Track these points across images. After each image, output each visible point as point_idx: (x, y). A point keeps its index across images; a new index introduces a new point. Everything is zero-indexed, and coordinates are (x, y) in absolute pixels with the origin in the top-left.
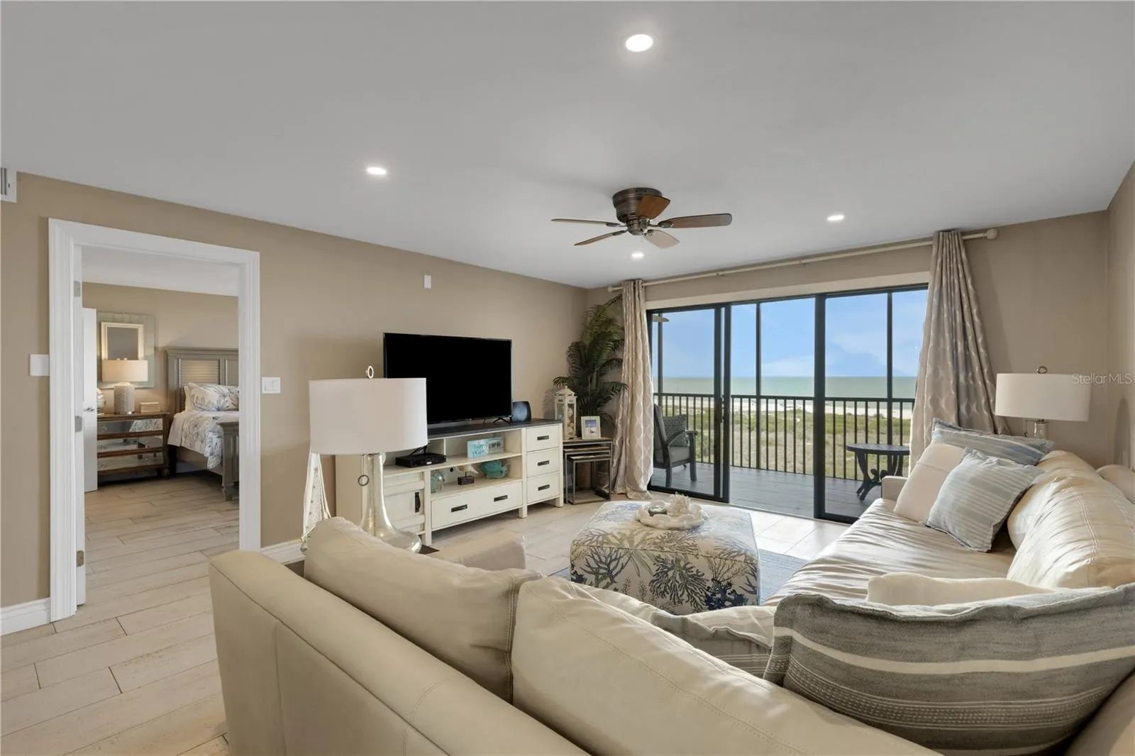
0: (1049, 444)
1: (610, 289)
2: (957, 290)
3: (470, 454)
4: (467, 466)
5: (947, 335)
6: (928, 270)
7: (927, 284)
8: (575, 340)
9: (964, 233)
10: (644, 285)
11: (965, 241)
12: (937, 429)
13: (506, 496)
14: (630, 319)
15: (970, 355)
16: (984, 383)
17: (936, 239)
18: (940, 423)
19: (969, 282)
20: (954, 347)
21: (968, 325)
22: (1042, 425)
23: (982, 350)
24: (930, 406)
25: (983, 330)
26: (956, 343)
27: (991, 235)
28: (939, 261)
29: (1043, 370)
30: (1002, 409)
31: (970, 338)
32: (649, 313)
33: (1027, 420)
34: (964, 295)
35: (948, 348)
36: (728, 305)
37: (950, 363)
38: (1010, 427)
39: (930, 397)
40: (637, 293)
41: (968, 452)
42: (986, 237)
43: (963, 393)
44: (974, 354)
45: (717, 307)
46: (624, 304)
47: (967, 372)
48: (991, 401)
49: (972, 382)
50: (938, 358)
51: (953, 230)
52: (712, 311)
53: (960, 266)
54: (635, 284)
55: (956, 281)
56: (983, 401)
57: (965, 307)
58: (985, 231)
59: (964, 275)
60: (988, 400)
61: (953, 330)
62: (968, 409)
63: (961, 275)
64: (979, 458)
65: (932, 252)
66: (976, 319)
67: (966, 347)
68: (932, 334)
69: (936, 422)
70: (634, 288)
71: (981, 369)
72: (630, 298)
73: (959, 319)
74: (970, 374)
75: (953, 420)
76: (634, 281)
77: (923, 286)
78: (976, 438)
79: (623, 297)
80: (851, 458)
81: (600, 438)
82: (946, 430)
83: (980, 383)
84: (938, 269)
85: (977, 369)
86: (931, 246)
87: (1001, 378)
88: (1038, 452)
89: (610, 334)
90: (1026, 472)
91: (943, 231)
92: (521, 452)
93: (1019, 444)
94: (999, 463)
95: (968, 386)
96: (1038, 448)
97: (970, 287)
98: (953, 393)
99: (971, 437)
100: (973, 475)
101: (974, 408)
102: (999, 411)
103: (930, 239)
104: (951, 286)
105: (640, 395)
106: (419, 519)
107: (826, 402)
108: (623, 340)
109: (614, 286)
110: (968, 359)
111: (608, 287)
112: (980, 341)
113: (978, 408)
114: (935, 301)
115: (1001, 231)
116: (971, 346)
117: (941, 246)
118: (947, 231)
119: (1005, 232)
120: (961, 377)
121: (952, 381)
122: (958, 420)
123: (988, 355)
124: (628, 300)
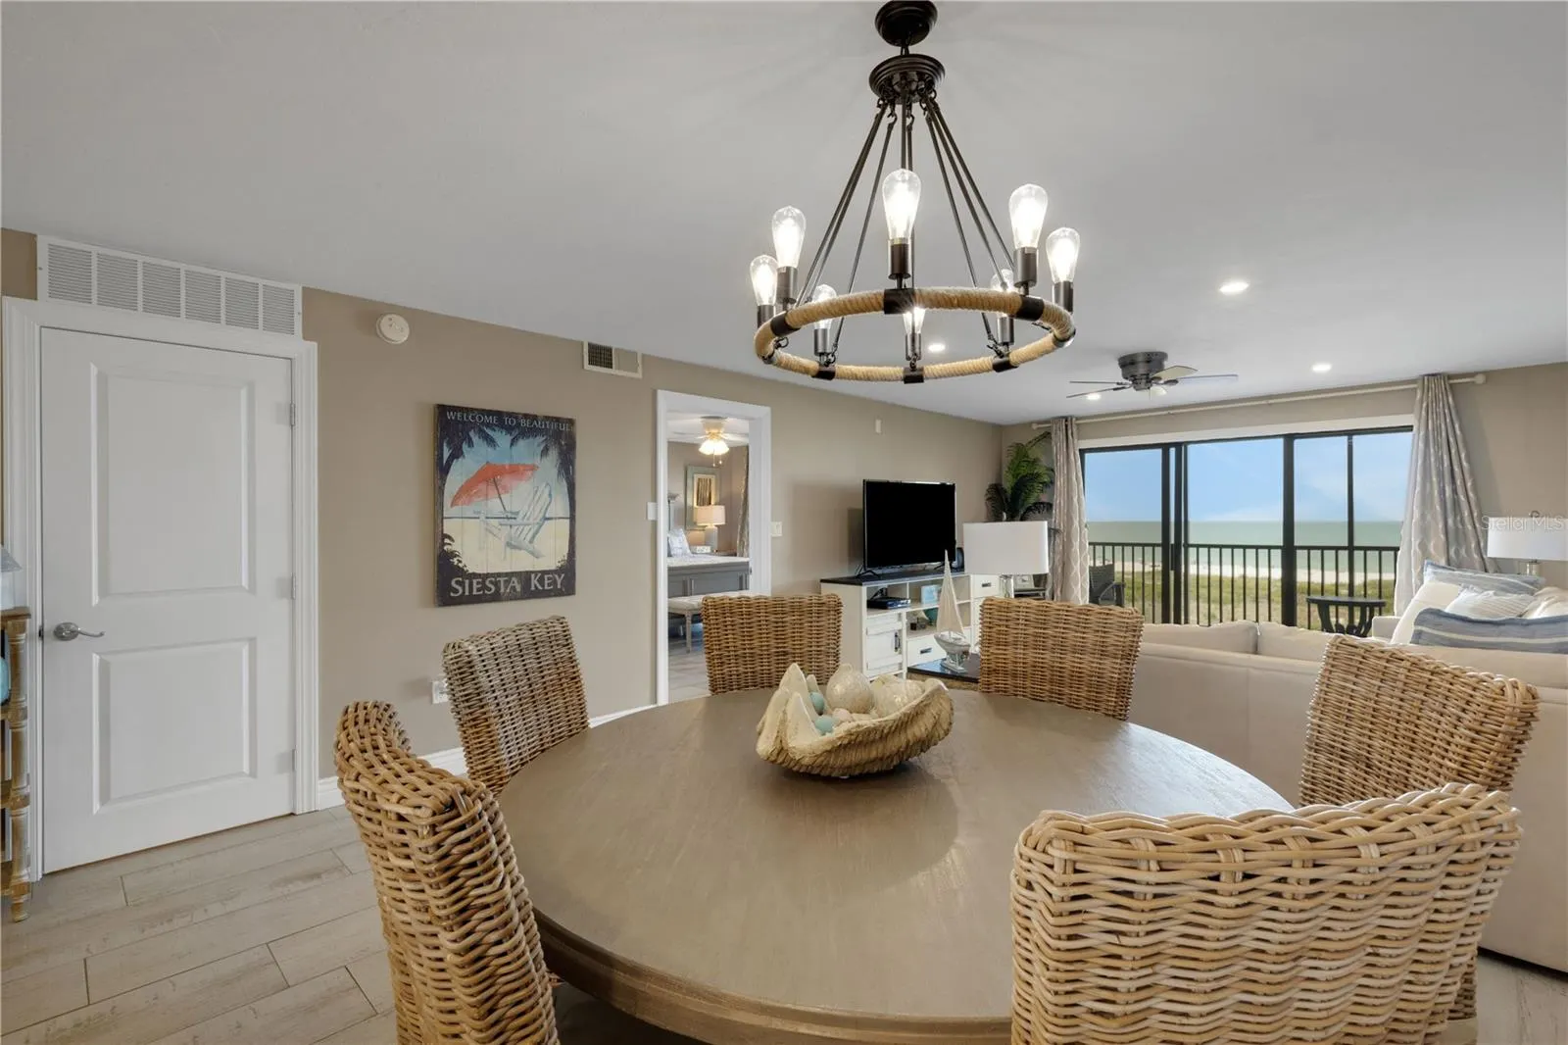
0: (1542, 580)
1: (1035, 427)
2: (1444, 434)
3: (924, 600)
4: (919, 611)
5: (1434, 479)
6: (1412, 413)
7: (1412, 426)
8: (994, 482)
9: (1450, 377)
10: (1078, 422)
11: (1451, 385)
12: (1429, 570)
13: (930, 649)
14: (1062, 459)
15: (1459, 498)
16: (1475, 527)
17: (1420, 382)
18: (1432, 564)
19: (1457, 426)
20: (1442, 492)
21: (1457, 469)
22: (1534, 566)
23: (1471, 495)
24: (1418, 550)
25: (1472, 474)
26: (1444, 487)
27: (1479, 379)
28: (1424, 405)
29: (1536, 514)
30: (1493, 551)
31: (1459, 482)
32: (1082, 452)
33: (1520, 561)
34: (1451, 440)
35: (1436, 493)
36: (1178, 445)
37: (1438, 508)
38: (1501, 566)
39: (1417, 542)
40: (1070, 432)
41: (1464, 587)
42: (1473, 382)
43: (1454, 537)
44: (1462, 498)
45: (1165, 447)
46: (1053, 443)
47: (1455, 516)
48: (1482, 544)
49: (1460, 526)
50: (1425, 500)
51: (1440, 374)
52: (1159, 451)
53: (1446, 411)
54: (1066, 421)
55: (1443, 426)
56: (1473, 545)
57: (1453, 451)
58: (1472, 375)
59: (1452, 420)
60: (1478, 543)
61: (1441, 475)
62: (1457, 552)
63: (1448, 420)
64: (1475, 591)
65: (1416, 397)
66: (1465, 464)
67: (1455, 491)
68: (1419, 479)
69: (1428, 564)
70: (1066, 426)
71: (1471, 513)
72: (1062, 435)
73: (1446, 463)
74: (1459, 518)
75: (1443, 562)
76: (1066, 419)
77: (1409, 428)
78: (1471, 577)
79: (1053, 435)
80: (1315, 608)
81: (1033, 587)
82: (1440, 571)
83: (1470, 527)
84: (1424, 413)
85: (1466, 514)
86: (1415, 389)
87: (1492, 521)
88: (1531, 587)
89: (1038, 475)
90: (1521, 600)
91: (1429, 375)
92: (969, 598)
93: (1512, 580)
94: (1495, 594)
95: (1457, 529)
96: (1532, 584)
97: (1458, 432)
98: (1442, 537)
99: (1465, 576)
100: (1471, 606)
101: (1463, 552)
102: (1491, 553)
103: (1414, 382)
104: (1437, 429)
105: (1076, 541)
106: (898, 659)
108: (1052, 482)
109: (1039, 423)
110: (1456, 503)
111: (1031, 423)
112: (1469, 484)
113: (1468, 551)
114: (1421, 445)
115: (1490, 375)
116: (1460, 490)
117: (1426, 390)
118: (1433, 375)
119: (1493, 377)
120: (1450, 521)
121: (1441, 525)
122: (1449, 561)
123: (1478, 500)
124: (1058, 438)
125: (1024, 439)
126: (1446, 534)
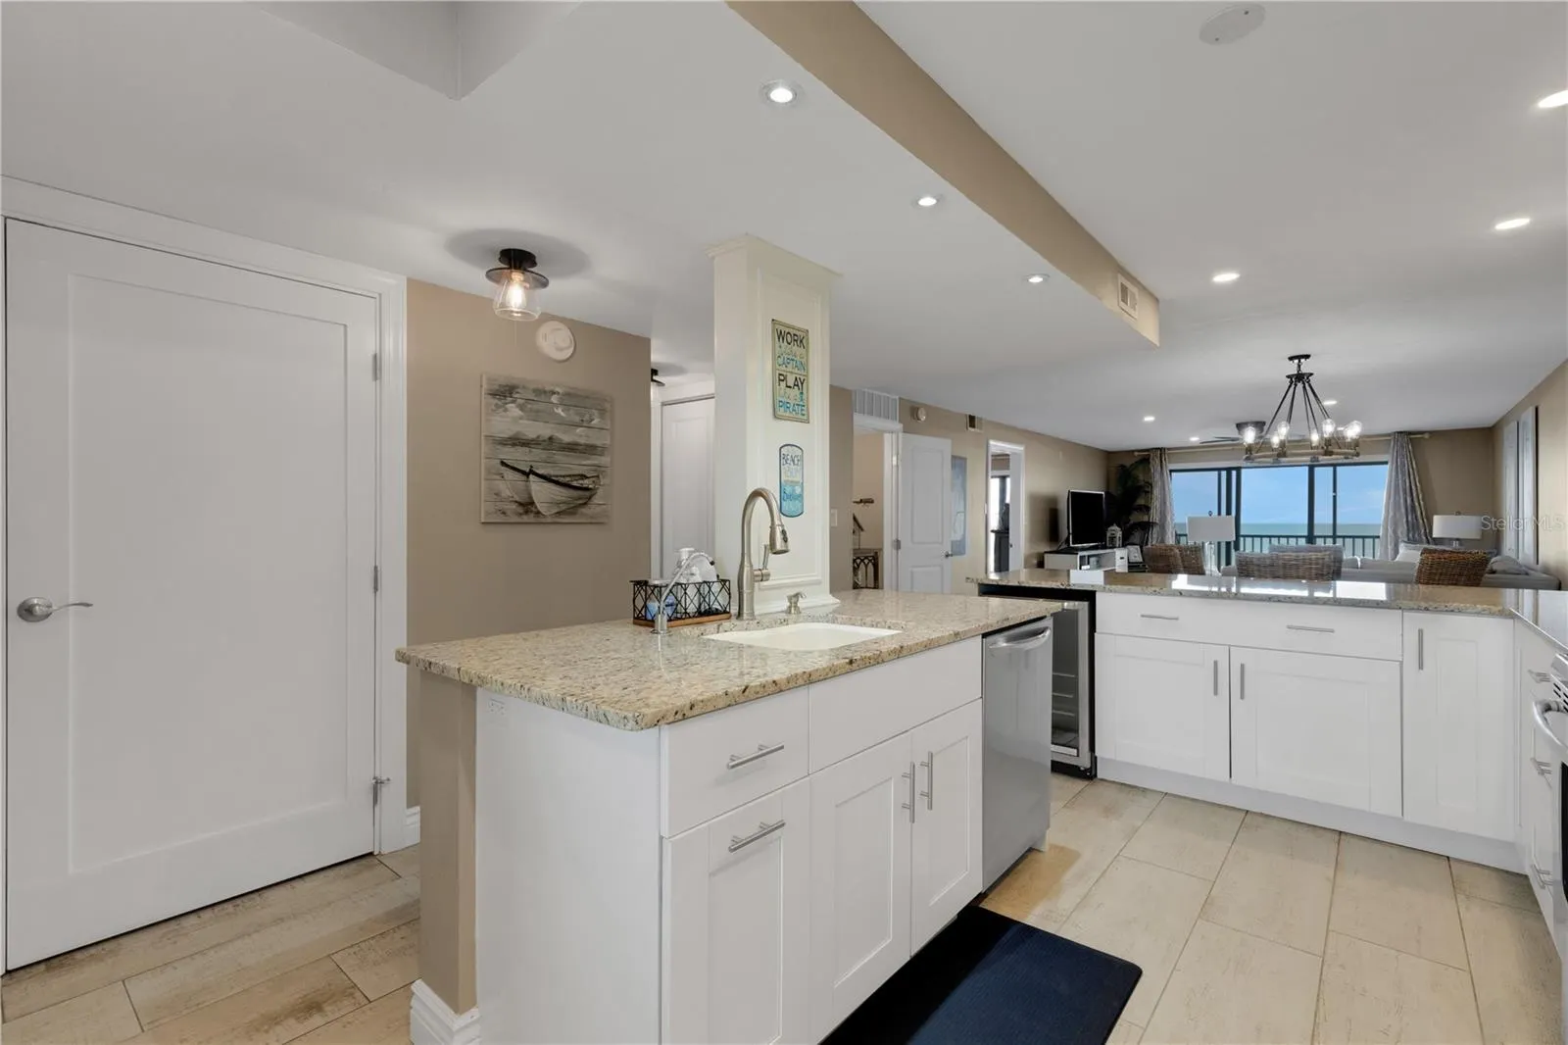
1: (1136, 454)
2: (1406, 467)
6: (1389, 454)
7: (1388, 462)
9: (1410, 433)
10: (1170, 451)
11: (1411, 439)
14: (1157, 476)
15: (1415, 505)
16: (1425, 521)
17: (1393, 436)
19: (1414, 462)
20: (1406, 501)
21: (1413, 487)
23: (1422, 503)
25: (1422, 490)
27: (1426, 436)
28: (1395, 449)
29: (1459, 513)
31: (1415, 495)
32: (1171, 471)
34: (1411, 470)
36: (1237, 469)
40: (1163, 458)
42: (1423, 437)
43: (1412, 527)
44: (1417, 504)
45: (1228, 469)
46: (1150, 465)
47: (1413, 515)
48: (1431, 529)
50: (1396, 505)
51: (1404, 432)
53: (1408, 454)
54: (1161, 451)
55: (1406, 461)
56: (1425, 529)
57: (1411, 477)
58: (1423, 433)
59: (1411, 459)
60: (1428, 528)
61: (1405, 493)
62: (1414, 535)
63: (1409, 459)
65: (1390, 444)
66: (1418, 484)
67: (1412, 500)
68: (1392, 492)
70: (1161, 454)
71: (1422, 513)
72: (1158, 461)
73: (1408, 484)
74: (1416, 517)
75: (1406, 540)
76: (1161, 449)
77: (1386, 463)
79: (1150, 460)
83: (1421, 521)
84: (1395, 453)
85: (1419, 513)
86: (1390, 440)
87: (1435, 518)
89: (1140, 487)
91: (1398, 433)
95: (1414, 522)
97: (1414, 466)
98: (1406, 526)
101: (1416, 536)
102: (1435, 535)
103: (1389, 435)
104: (1403, 464)
107: (1318, 540)
108: (1151, 491)
109: (1140, 451)
110: (1413, 507)
111: (1133, 451)
112: (1420, 497)
113: (1419, 534)
114: (1394, 474)
115: (1433, 433)
116: (1415, 499)
117: (1396, 441)
118: (1401, 432)
119: (1435, 434)
120: (1410, 518)
121: (1405, 520)
122: (1409, 539)
123: (1425, 504)
124: (1155, 464)
125: (1128, 462)
126: (1408, 525)
